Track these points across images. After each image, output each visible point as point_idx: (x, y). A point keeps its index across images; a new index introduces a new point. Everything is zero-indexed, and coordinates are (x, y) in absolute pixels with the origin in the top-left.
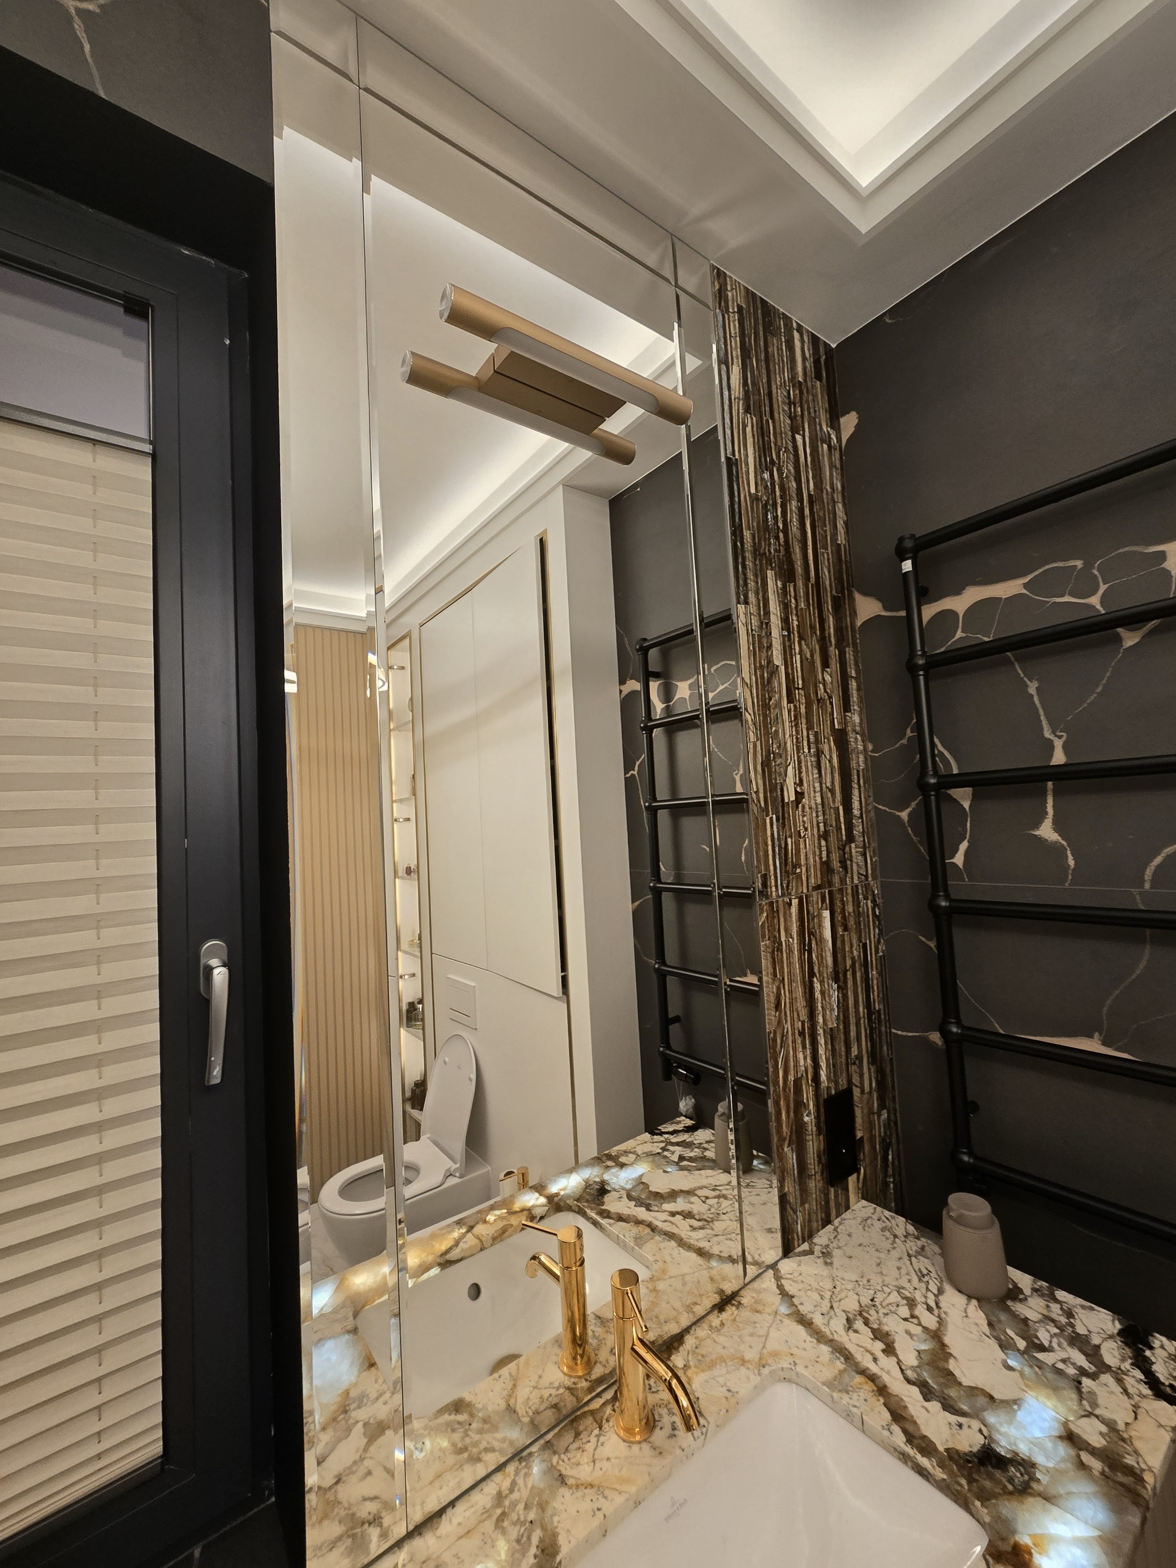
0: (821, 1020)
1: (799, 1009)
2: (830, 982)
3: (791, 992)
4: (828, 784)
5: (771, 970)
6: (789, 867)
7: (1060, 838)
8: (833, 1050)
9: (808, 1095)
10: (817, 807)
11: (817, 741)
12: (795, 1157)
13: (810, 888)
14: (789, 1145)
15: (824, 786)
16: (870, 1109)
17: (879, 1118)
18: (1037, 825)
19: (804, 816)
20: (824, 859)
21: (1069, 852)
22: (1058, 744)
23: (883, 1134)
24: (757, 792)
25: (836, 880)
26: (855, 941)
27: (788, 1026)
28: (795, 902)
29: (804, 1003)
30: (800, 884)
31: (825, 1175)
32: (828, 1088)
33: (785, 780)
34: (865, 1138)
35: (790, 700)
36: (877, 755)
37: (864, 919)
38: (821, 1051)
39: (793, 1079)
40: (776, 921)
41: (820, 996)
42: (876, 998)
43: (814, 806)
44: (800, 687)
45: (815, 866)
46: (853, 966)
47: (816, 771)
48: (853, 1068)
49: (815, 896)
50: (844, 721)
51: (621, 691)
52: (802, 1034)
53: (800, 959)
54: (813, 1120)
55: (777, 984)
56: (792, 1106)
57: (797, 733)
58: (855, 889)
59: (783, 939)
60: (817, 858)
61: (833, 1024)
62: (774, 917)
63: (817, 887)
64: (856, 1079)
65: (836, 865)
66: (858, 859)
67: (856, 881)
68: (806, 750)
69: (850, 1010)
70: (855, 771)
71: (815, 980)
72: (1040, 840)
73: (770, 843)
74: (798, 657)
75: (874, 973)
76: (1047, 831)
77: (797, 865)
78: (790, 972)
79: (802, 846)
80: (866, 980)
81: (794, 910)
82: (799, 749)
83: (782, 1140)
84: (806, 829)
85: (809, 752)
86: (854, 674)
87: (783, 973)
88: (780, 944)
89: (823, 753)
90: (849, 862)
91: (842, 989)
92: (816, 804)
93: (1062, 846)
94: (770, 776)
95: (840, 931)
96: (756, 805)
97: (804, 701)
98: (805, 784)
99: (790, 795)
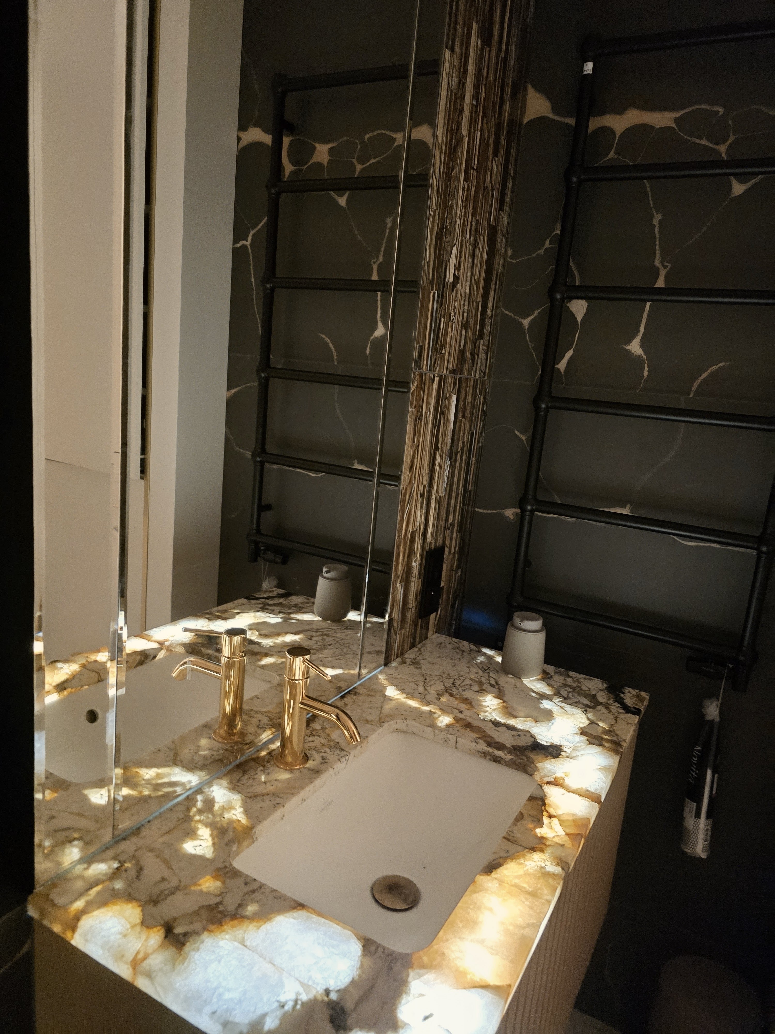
0: (435, 488)
1: (424, 474)
2: (447, 457)
3: (421, 459)
4: (477, 277)
5: (412, 436)
6: (439, 345)
7: (642, 353)
8: (439, 514)
9: (418, 546)
10: (465, 296)
11: (476, 232)
12: (402, 592)
13: (448, 371)
14: (400, 582)
15: (473, 278)
16: (452, 566)
17: (456, 574)
18: (629, 342)
19: (456, 301)
20: (462, 347)
21: (646, 365)
22: (663, 273)
23: (455, 587)
24: (428, 263)
25: (466, 369)
26: (467, 429)
27: (415, 486)
28: (437, 379)
29: (427, 471)
30: (442, 365)
31: (417, 609)
32: (431, 543)
33: (449, 259)
34: (445, 587)
35: (466, 180)
36: (514, 262)
37: (476, 411)
38: (431, 514)
39: (411, 531)
40: (422, 393)
41: (438, 467)
42: (471, 480)
43: (463, 294)
44: (475, 167)
45: (455, 351)
46: (462, 449)
47: (470, 260)
48: (448, 532)
49: (450, 381)
50: (497, 219)
51: (239, 139)
52: (422, 496)
53: (432, 432)
54: (418, 566)
55: (414, 449)
56: (407, 552)
57: (465, 215)
58: (476, 381)
59: (424, 411)
60: (457, 345)
61: (442, 493)
62: (421, 389)
63: (453, 372)
64: (447, 542)
65: (468, 356)
66: (482, 356)
67: (477, 376)
68: (468, 236)
69: (454, 486)
70: (496, 272)
71: (438, 453)
72: (629, 354)
73: (429, 316)
74: (479, 133)
75: (474, 459)
76: (635, 347)
77: (443, 346)
78: (423, 441)
79: (450, 329)
80: (468, 464)
81: (435, 386)
82: (464, 232)
83: (397, 576)
84: (455, 315)
85: (470, 238)
86: (512, 174)
87: (419, 440)
88: (421, 414)
89: (478, 244)
90: (476, 357)
91: (452, 466)
92: (465, 292)
93: (643, 360)
94: (440, 251)
95: (460, 415)
96: (426, 276)
97: (475, 184)
98: (462, 271)
99: (450, 278)
